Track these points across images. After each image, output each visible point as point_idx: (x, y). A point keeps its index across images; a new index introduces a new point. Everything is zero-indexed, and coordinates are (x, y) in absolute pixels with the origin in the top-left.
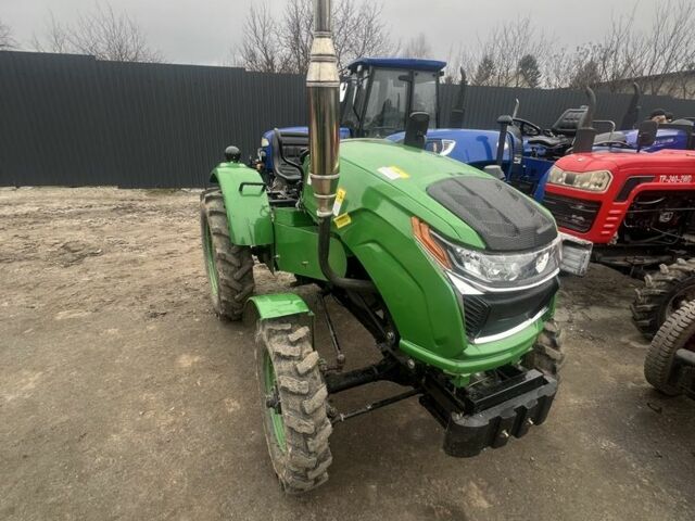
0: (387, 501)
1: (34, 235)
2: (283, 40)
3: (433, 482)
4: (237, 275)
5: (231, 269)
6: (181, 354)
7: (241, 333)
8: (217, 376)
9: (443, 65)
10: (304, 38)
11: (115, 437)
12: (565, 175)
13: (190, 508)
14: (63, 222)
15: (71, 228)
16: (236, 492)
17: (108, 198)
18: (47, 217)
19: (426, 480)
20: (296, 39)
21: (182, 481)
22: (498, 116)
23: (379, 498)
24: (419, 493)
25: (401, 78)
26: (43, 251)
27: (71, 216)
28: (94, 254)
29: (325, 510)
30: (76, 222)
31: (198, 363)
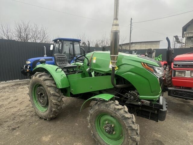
6: (41, 137)
7: (59, 122)
8: (63, 138)
9: (80, 41)
25: (70, 43)
31: (51, 137)
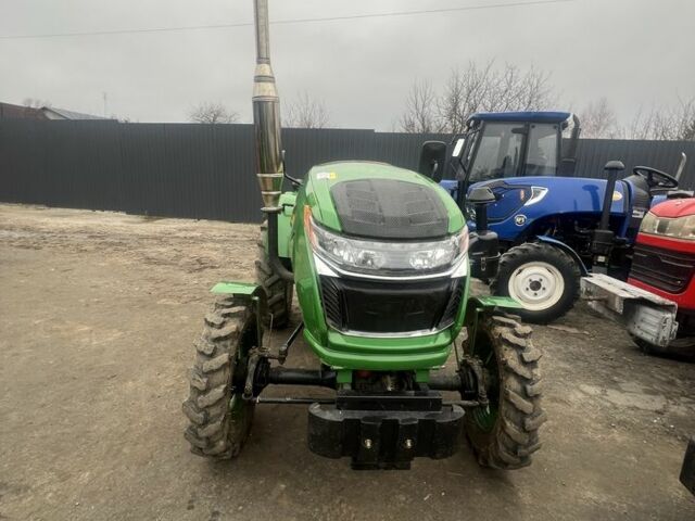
0: (285, 502)
1: (186, 250)
2: (442, 110)
3: (343, 506)
4: (268, 282)
5: (265, 276)
10: (462, 108)
11: (130, 384)
12: (658, 222)
13: (136, 444)
14: (210, 245)
15: (212, 249)
16: (173, 446)
17: (251, 232)
18: (203, 240)
19: (337, 502)
20: (454, 109)
21: (146, 425)
22: (606, 162)
23: (280, 497)
24: (321, 509)
25: (514, 131)
26: (183, 261)
27: (218, 242)
28: (212, 267)
29: (227, 486)
30: (218, 246)
